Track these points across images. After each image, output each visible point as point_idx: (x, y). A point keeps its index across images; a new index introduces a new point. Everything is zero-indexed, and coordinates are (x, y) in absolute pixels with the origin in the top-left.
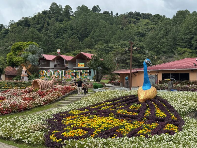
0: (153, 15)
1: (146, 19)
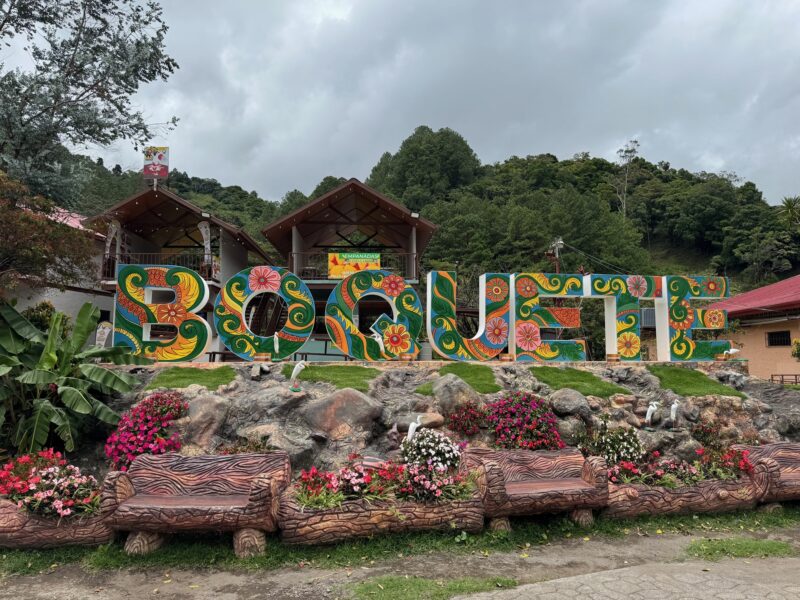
0: (224, 185)
1: (205, 193)
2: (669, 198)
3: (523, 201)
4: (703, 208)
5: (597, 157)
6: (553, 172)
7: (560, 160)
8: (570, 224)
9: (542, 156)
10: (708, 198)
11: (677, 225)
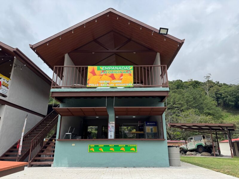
2: (223, 91)
3: (175, 92)
4: (236, 94)
5: (195, 80)
6: (182, 85)
7: (183, 81)
8: (192, 99)
9: (177, 80)
10: (237, 91)
11: (227, 100)
